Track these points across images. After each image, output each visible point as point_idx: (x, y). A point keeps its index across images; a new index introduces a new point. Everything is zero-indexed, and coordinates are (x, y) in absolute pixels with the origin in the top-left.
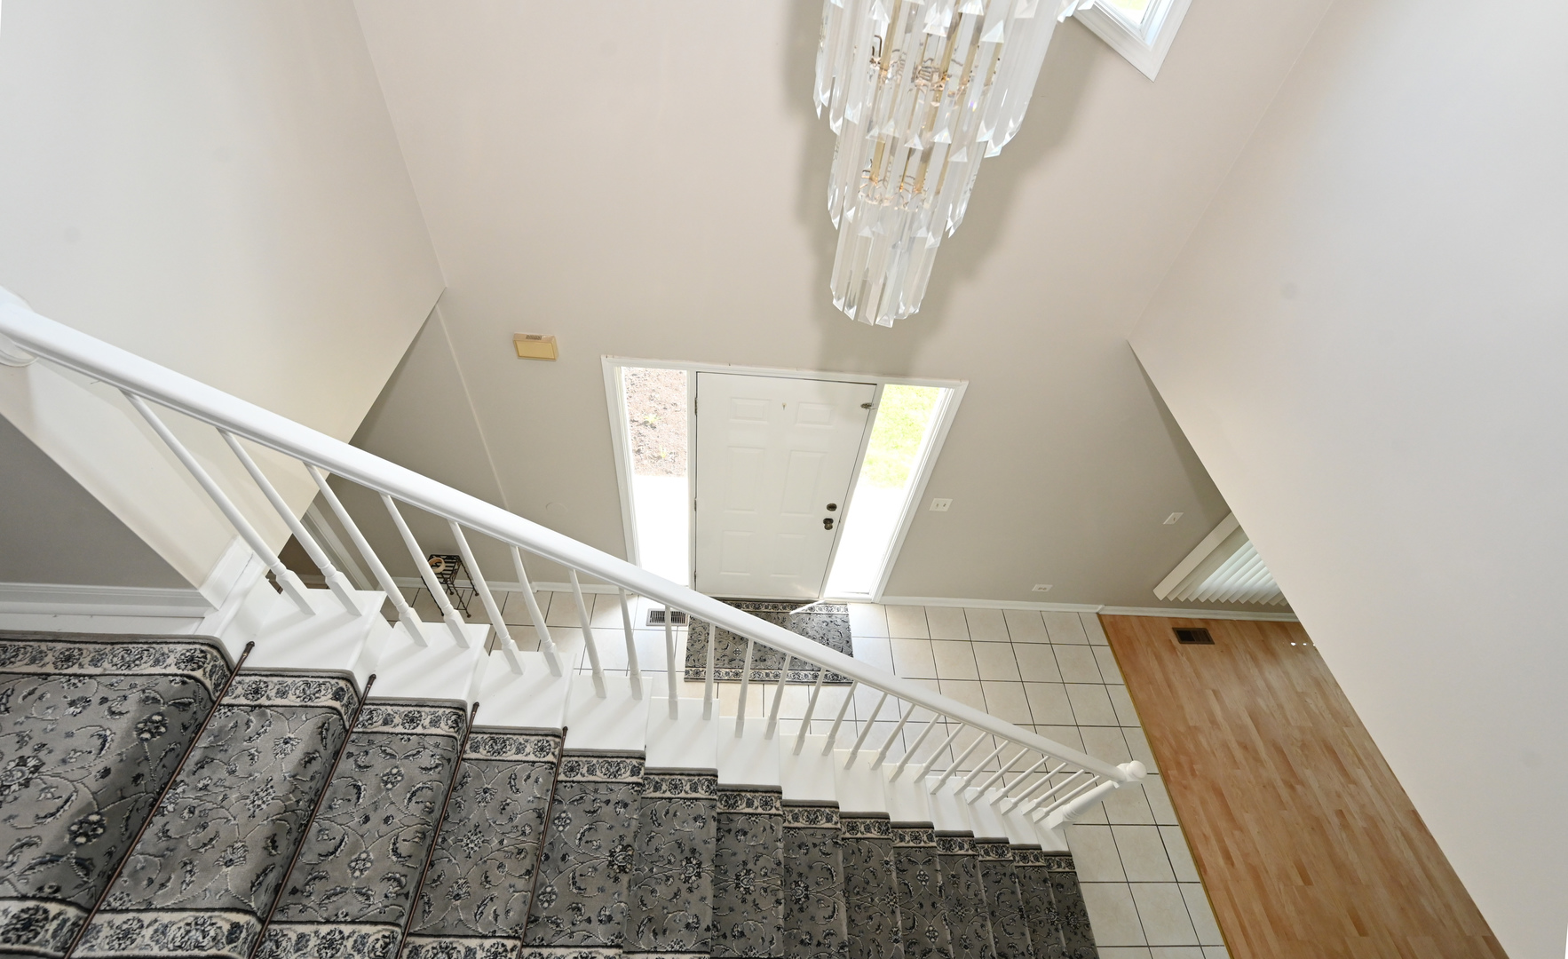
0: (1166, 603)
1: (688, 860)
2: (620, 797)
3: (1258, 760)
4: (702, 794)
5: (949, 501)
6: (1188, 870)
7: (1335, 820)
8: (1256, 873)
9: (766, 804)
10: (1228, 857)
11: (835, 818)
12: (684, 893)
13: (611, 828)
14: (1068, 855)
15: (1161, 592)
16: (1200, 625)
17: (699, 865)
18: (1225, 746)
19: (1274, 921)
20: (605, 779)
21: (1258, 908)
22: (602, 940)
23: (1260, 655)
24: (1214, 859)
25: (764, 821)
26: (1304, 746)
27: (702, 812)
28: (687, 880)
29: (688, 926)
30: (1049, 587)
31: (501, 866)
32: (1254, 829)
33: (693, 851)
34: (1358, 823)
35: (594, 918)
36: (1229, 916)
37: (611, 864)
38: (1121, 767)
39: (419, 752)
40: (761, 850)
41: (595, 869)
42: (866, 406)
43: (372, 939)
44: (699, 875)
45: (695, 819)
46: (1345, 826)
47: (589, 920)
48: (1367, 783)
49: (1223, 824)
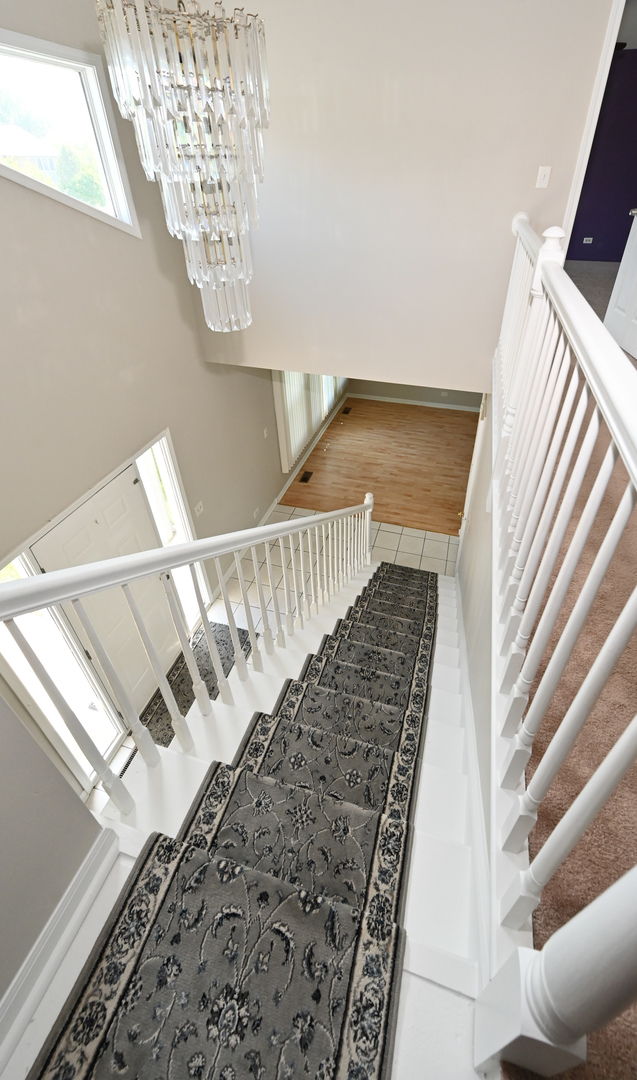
0: (291, 471)
1: (370, 658)
2: (332, 670)
3: (365, 485)
4: (336, 644)
5: (200, 503)
6: (398, 529)
7: (393, 477)
8: (403, 509)
9: (345, 628)
10: (397, 514)
11: (357, 609)
12: (387, 663)
13: (349, 677)
14: (383, 563)
15: (286, 470)
16: (303, 473)
17: (374, 652)
18: (356, 492)
19: (421, 512)
20: (318, 678)
21: (416, 515)
22: (407, 688)
23: (324, 462)
24: (396, 518)
25: (354, 631)
26: (364, 469)
27: (346, 645)
28: (380, 660)
29: (402, 663)
30: (257, 509)
31: (364, 718)
32: (389, 501)
33: (366, 654)
34: (396, 471)
35: (395, 692)
36: (417, 525)
37: (369, 680)
38: (366, 502)
39: (284, 743)
40: (368, 636)
41: (370, 689)
42: (136, 481)
43: (402, 764)
44: (379, 654)
45: (349, 650)
46: (396, 475)
47: (396, 695)
48: (383, 461)
49: (384, 509)
